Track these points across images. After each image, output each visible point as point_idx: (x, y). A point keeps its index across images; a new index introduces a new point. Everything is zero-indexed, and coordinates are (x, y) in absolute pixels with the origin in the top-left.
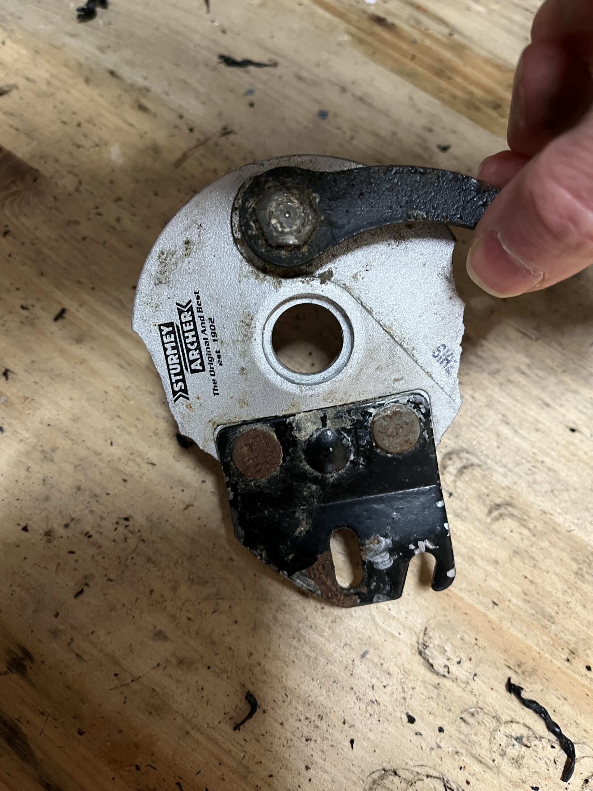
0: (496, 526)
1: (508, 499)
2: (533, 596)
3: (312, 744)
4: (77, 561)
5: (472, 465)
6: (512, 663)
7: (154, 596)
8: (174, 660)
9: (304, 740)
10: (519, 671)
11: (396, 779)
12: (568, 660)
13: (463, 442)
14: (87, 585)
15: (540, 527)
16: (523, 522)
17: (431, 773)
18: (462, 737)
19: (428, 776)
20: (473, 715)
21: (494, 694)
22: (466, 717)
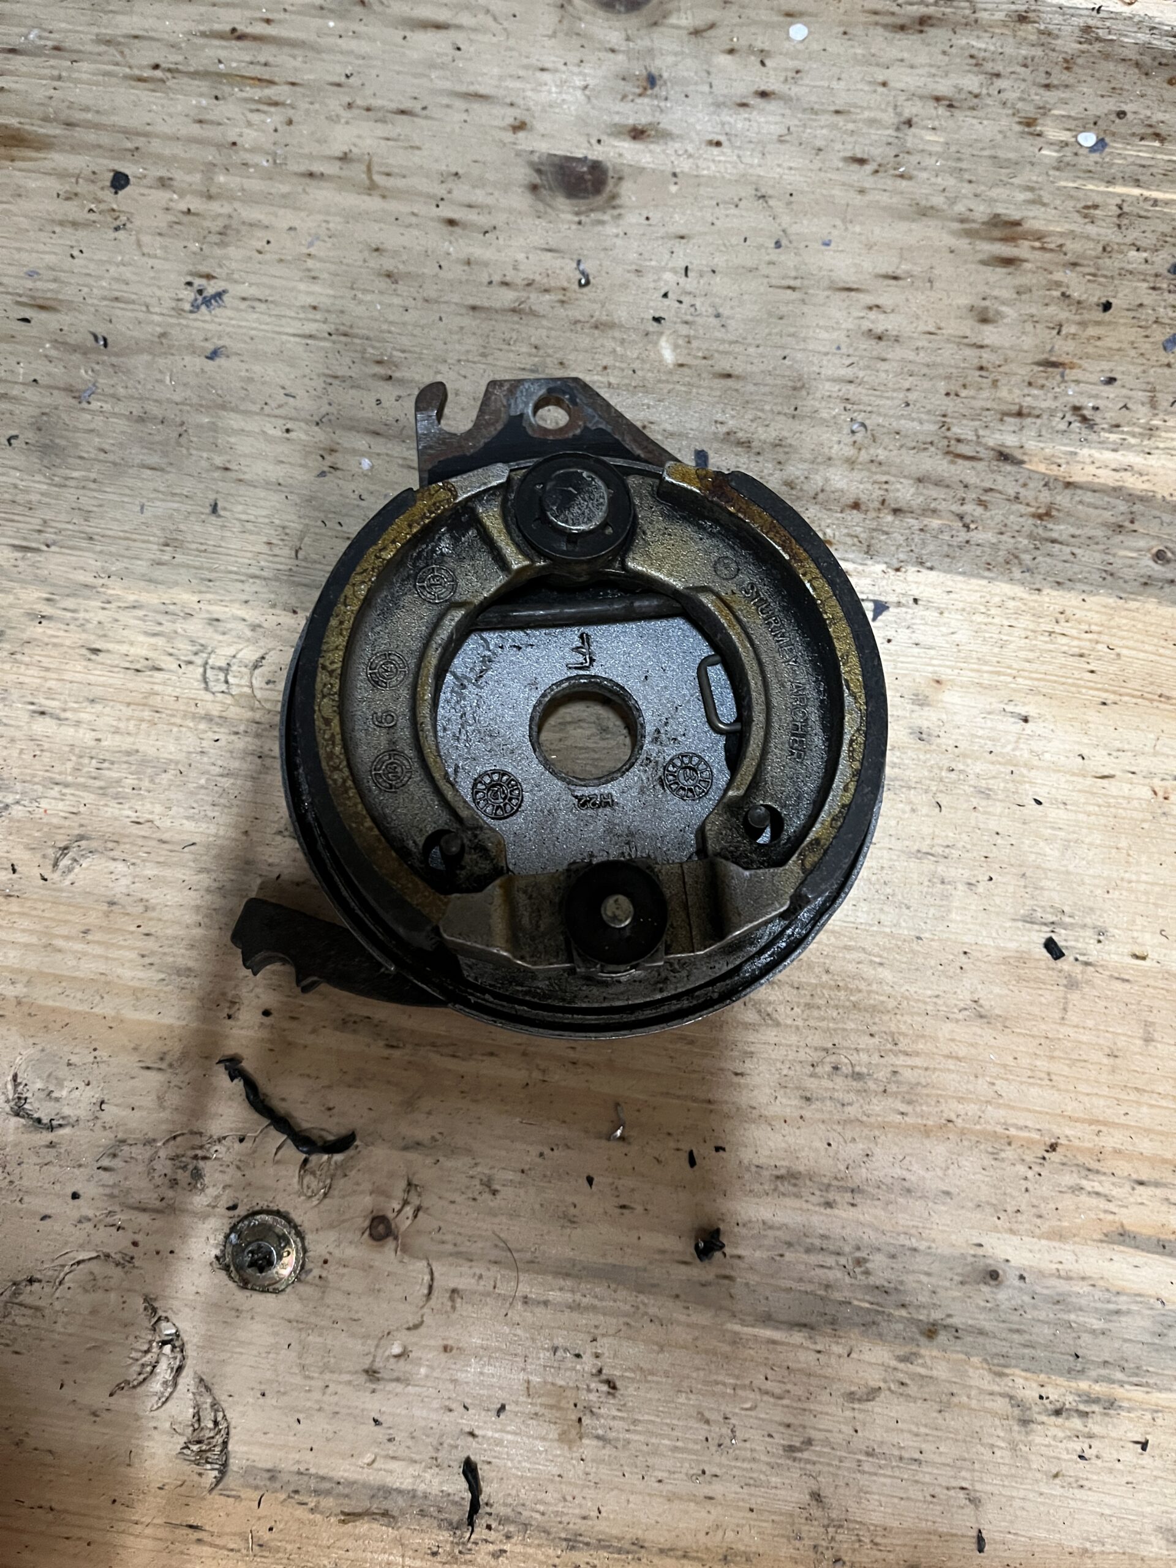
0: (71, 880)
1: (76, 831)
2: (154, 953)
6: (150, 1060)
10: (164, 1066)
11: (35, 1288)
17: (80, 1258)
18: (108, 1191)
19: (79, 1263)
20: (115, 1156)
21: (137, 1114)
22: (106, 1162)
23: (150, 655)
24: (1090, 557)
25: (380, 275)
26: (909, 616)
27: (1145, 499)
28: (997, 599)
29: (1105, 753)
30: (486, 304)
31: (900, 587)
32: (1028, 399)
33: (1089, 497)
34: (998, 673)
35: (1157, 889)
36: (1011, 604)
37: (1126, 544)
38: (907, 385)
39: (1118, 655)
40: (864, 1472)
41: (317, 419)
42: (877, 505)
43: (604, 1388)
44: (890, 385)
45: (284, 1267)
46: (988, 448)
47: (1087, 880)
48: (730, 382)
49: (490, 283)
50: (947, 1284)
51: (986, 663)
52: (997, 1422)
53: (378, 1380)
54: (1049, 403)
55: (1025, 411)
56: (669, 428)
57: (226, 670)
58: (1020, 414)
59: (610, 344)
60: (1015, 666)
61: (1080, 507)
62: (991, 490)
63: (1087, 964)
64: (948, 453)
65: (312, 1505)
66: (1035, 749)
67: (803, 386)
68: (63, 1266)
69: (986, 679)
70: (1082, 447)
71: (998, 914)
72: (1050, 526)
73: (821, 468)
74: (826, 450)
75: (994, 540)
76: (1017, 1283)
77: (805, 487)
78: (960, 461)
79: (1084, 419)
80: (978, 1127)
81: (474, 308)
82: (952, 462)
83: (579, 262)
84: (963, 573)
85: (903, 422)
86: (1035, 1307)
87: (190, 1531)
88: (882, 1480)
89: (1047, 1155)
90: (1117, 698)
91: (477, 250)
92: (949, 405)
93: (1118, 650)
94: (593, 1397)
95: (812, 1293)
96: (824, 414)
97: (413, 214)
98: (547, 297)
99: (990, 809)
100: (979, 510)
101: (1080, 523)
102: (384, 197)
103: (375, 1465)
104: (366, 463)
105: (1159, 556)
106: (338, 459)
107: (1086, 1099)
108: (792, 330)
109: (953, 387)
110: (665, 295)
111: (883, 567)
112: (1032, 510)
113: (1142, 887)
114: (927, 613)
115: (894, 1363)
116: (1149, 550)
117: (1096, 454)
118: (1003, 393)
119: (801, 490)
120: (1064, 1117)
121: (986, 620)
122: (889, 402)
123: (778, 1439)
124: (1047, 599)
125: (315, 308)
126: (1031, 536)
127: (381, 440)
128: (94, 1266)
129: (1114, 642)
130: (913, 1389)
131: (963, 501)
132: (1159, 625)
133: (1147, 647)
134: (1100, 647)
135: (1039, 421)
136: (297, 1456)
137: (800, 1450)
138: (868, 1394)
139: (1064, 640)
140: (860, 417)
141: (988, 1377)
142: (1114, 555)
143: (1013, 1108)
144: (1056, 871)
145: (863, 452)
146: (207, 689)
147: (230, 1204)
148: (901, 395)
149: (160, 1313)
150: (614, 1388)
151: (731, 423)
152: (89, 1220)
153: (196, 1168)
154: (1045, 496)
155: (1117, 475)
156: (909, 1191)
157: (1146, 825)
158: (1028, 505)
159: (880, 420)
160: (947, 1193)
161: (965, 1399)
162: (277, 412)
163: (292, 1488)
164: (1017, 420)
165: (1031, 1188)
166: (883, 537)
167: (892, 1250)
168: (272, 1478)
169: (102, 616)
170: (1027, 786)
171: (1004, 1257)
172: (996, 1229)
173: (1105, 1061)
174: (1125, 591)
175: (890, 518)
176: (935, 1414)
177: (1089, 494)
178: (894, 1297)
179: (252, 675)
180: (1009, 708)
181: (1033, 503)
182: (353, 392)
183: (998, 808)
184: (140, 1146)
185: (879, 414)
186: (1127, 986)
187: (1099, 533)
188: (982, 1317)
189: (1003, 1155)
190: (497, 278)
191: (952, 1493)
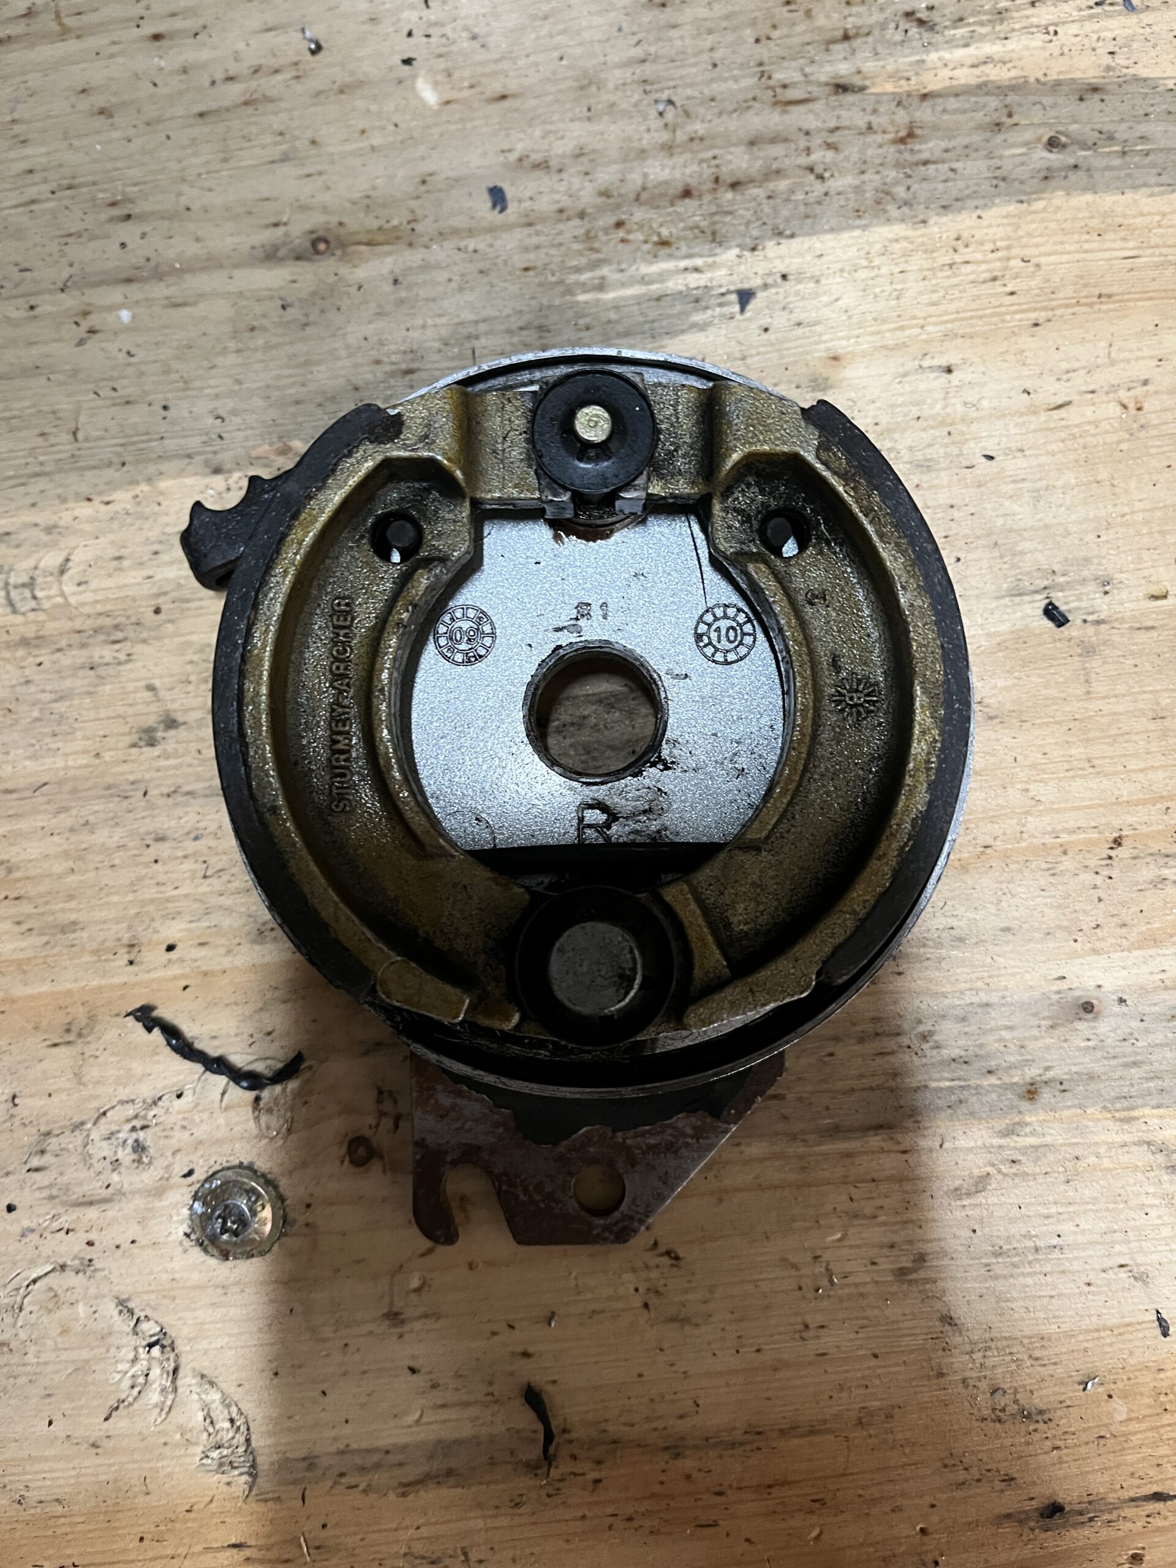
17: (34, 1276)
18: (46, 1193)
19: (34, 1281)
20: (43, 1152)
21: (55, 1099)
22: (35, 1162)
24: (975, 168)
25: (93, 115)
26: (781, 297)
27: (1018, 87)
28: (878, 247)
29: (1053, 379)
30: (213, 105)
31: (762, 267)
32: (850, 19)
33: (952, 103)
34: (902, 328)
35: (1158, 514)
36: (897, 246)
37: (1010, 140)
38: (708, 45)
39: (1038, 265)
40: (996, 1278)
41: (60, 285)
42: (710, 185)
43: (665, 1261)
44: (689, 50)
45: (263, 1223)
46: (819, 84)
47: (1073, 528)
48: (506, 104)
49: (213, 83)
50: (1035, 1032)
51: (884, 321)
52: (1140, 1175)
53: (403, 1322)
54: (877, 17)
55: (851, 33)
56: (453, 174)
57: (31, 584)
58: (846, 37)
59: (361, 104)
60: (919, 314)
61: (946, 117)
62: (837, 128)
63: (1098, 622)
64: (775, 104)
65: (363, 1486)
66: (969, 399)
67: (590, 84)
68: (18, 1289)
69: (890, 339)
70: (928, 53)
71: (977, 597)
72: (917, 147)
73: (635, 164)
74: (636, 144)
75: (856, 182)
76: (1117, 1009)
77: (623, 191)
78: (791, 108)
79: (921, 22)
80: (1023, 844)
81: (201, 115)
82: (785, 112)
83: (303, 30)
84: (832, 230)
85: (714, 86)
86: (1147, 1031)
87: (235, 1551)
88: (1021, 1280)
89: (1112, 853)
90: (1050, 313)
91: (191, 53)
92: (763, 52)
93: (1034, 261)
94: (654, 1274)
95: (879, 1087)
96: (623, 105)
97: (114, 43)
98: (279, 77)
99: (936, 482)
100: (830, 155)
101: (950, 133)
102: (78, 37)
103: (424, 1420)
104: (125, 315)
105: (1053, 144)
106: (94, 320)
107: (1141, 777)
108: (561, 27)
109: (763, 29)
110: (410, 34)
111: (736, 251)
112: (891, 136)
113: (1140, 517)
114: (801, 287)
115: (996, 1141)
116: (1039, 140)
117: (947, 55)
118: (821, 21)
119: (620, 195)
120: (1119, 804)
121: (872, 274)
122: (693, 70)
123: (885, 1265)
124: (936, 229)
125: (31, 171)
126: (898, 165)
127: (134, 287)
128: (53, 1280)
129: (1028, 252)
130: (1028, 1167)
131: (808, 151)
132: (1075, 219)
133: (1068, 247)
134: (1013, 263)
135: (870, 39)
136: (333, 1433)
137: (916, 1271)
138: (977, 1184)
139: (969, 268)
140: (664, 96)
141: (1114, 1126)
142: (1001, 157)
143: (1058, 811)
144: (1033, 528)
145: (678, 133)
146: (15, 611)
147: (186, 1171)
148: (705, 57)
149: (138, 1313)
150: (677, 1258)
151: (520, 146)
152: (33, 1231)
153: (136, 1141)
154: (902, 117)
155: (976, 71)
156: (961, 940)
157: (1123, 446)
158: (884, 132)
159: (689, 92)
160: (1007, 929)
161: (1092, 1160)
162: (15, 292)
163: (336, 1471)
164: (846, 45)
165: (1103, 896)
166: (728, 219)
167: (959, 1012)
168: (311, 1467)
170: (972, 444)
171: (1093, 983)
172: (1075, 955)
173: (1152, 726)
174: (1025, 193)
175: (729, 195)
176: (1063, 1187)
177: (952, 99)
178: (977, 1065)
179: (60, 583)
180: (926, 363)
181: (891, 128)
182: (92, 244)
183: (945, 477)
184: (67, 1133)
185: (686, 86)
186: (1154, 634)
187: (976, 138)
188: (1087, 1060)
189: (1061, 867)
190: (219, 76)
191: (1110, 1275)
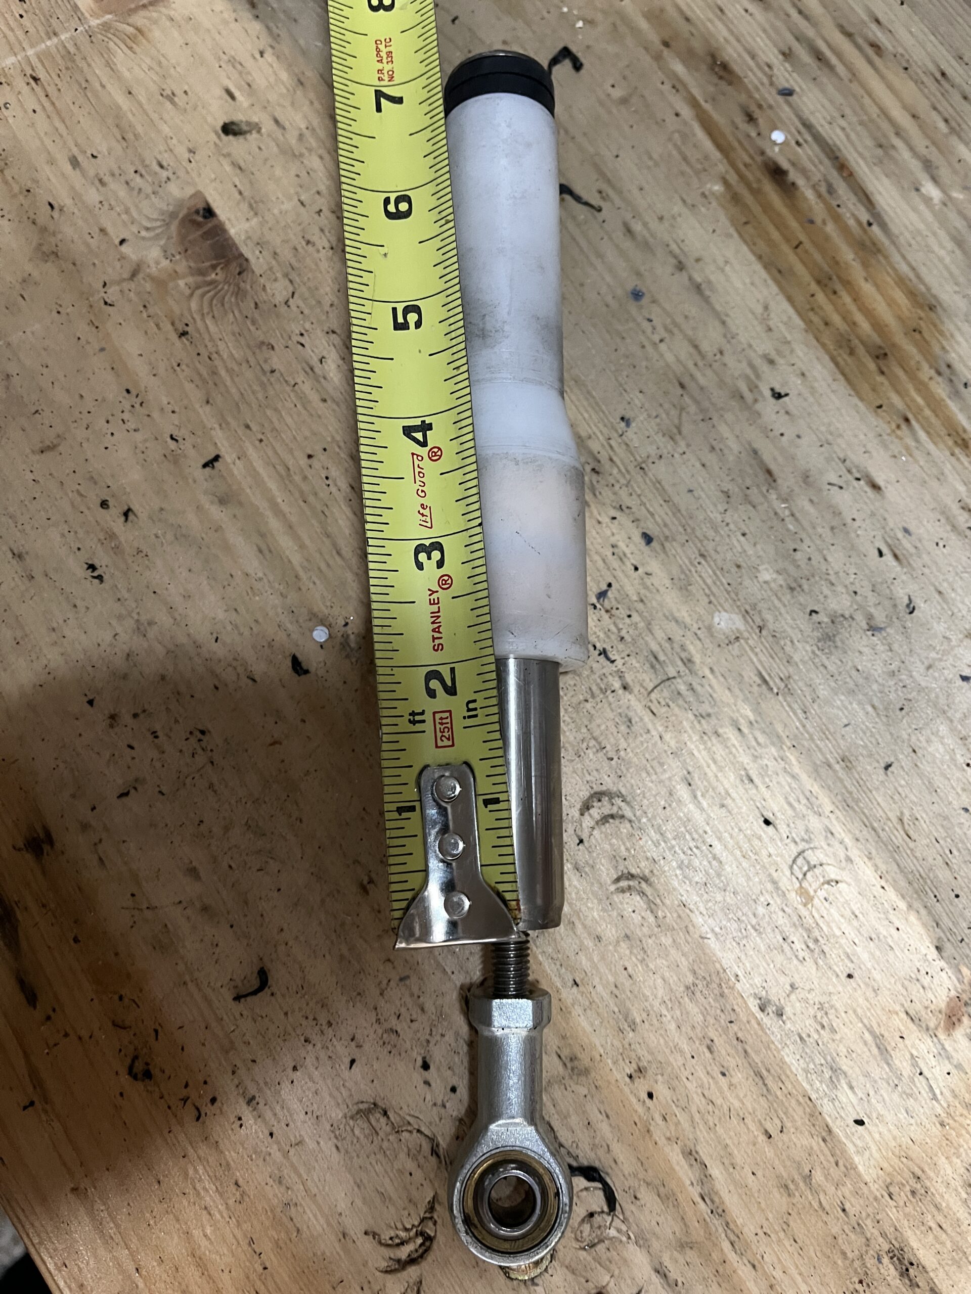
0: (617, 898)
1: (647, 872)
2: (624, 992)
3: (310, 1047)
4: (133, 758)
5: (623, 817)
6: (565, 1053)
7: (202, 827)
8: (198, 905)
9: (302, 1039)
10: (569, 1065)
11: (383, 1120)
12: (631, 1077)
13: (624, 786)
14: (135, 788)
15: (670, 919)
16: (653, 906)
23: (778, 814)
169: (771, 764)
